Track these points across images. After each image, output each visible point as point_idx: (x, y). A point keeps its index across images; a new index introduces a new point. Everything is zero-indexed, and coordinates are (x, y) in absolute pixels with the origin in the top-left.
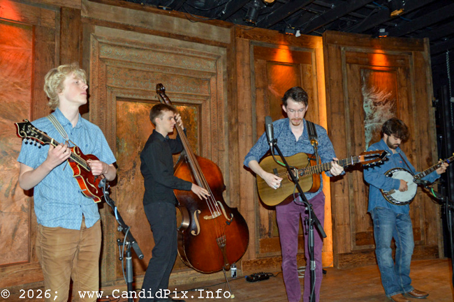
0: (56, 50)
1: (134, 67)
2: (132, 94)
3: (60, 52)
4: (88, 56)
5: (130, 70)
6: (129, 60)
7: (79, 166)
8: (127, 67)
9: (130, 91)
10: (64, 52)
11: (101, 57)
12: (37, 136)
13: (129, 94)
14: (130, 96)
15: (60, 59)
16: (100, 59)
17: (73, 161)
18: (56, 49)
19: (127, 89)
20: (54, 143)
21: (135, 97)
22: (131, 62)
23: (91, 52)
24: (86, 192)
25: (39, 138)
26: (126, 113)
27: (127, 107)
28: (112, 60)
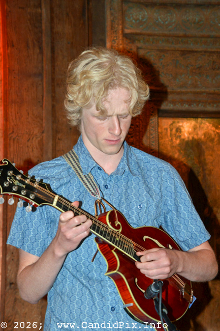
0: (45, 25)
1: (192, 46)
2: (190, 102)
3: (52, 28)
4: (103, 31)
5: (184, 53)
6: (181, 33)
7: (117, 251)
8: (178, 46)
9: (185, 97)
10: (59, 28)
11: (127, 31)
12: (23, 192)
13: (182, 102)
14: (186, 107)
15: (52, 43)
16: (125, 36)
17: (104, 243)
18: (44, 22)
19: (179, 93)
20: (59, 204)
21: (195, 108)
22: (186, 36)
23: (108, 24)
24: (133, 309)
25: (27, 195)
26: (178, 142)
27: (179, 130)
28: (149, 35)
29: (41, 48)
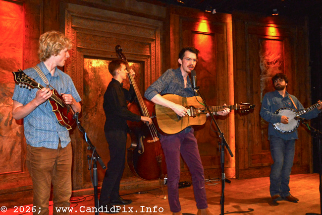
0: (41, 21)
1: (96, 34)
2: (95, 53)
3: (44, 22)
4: (64, 25)
5: (94, 36)
6: (93, 29)
7: (57, 103)
8: (92, 33)
9: (93, 51)
10: (46, 22)
11: (73, 26)
13: (92, 53)
14: (94, 55)
17: (53, 100)
18: (40, 19)
19: (91, 50)
20: (40, 87)
21: (97, 55)
24: (62, 122)
25: (29, 83)
26: (91, 67)
27: (91, 63)
28: (81, 28)
29: (39, 29)
